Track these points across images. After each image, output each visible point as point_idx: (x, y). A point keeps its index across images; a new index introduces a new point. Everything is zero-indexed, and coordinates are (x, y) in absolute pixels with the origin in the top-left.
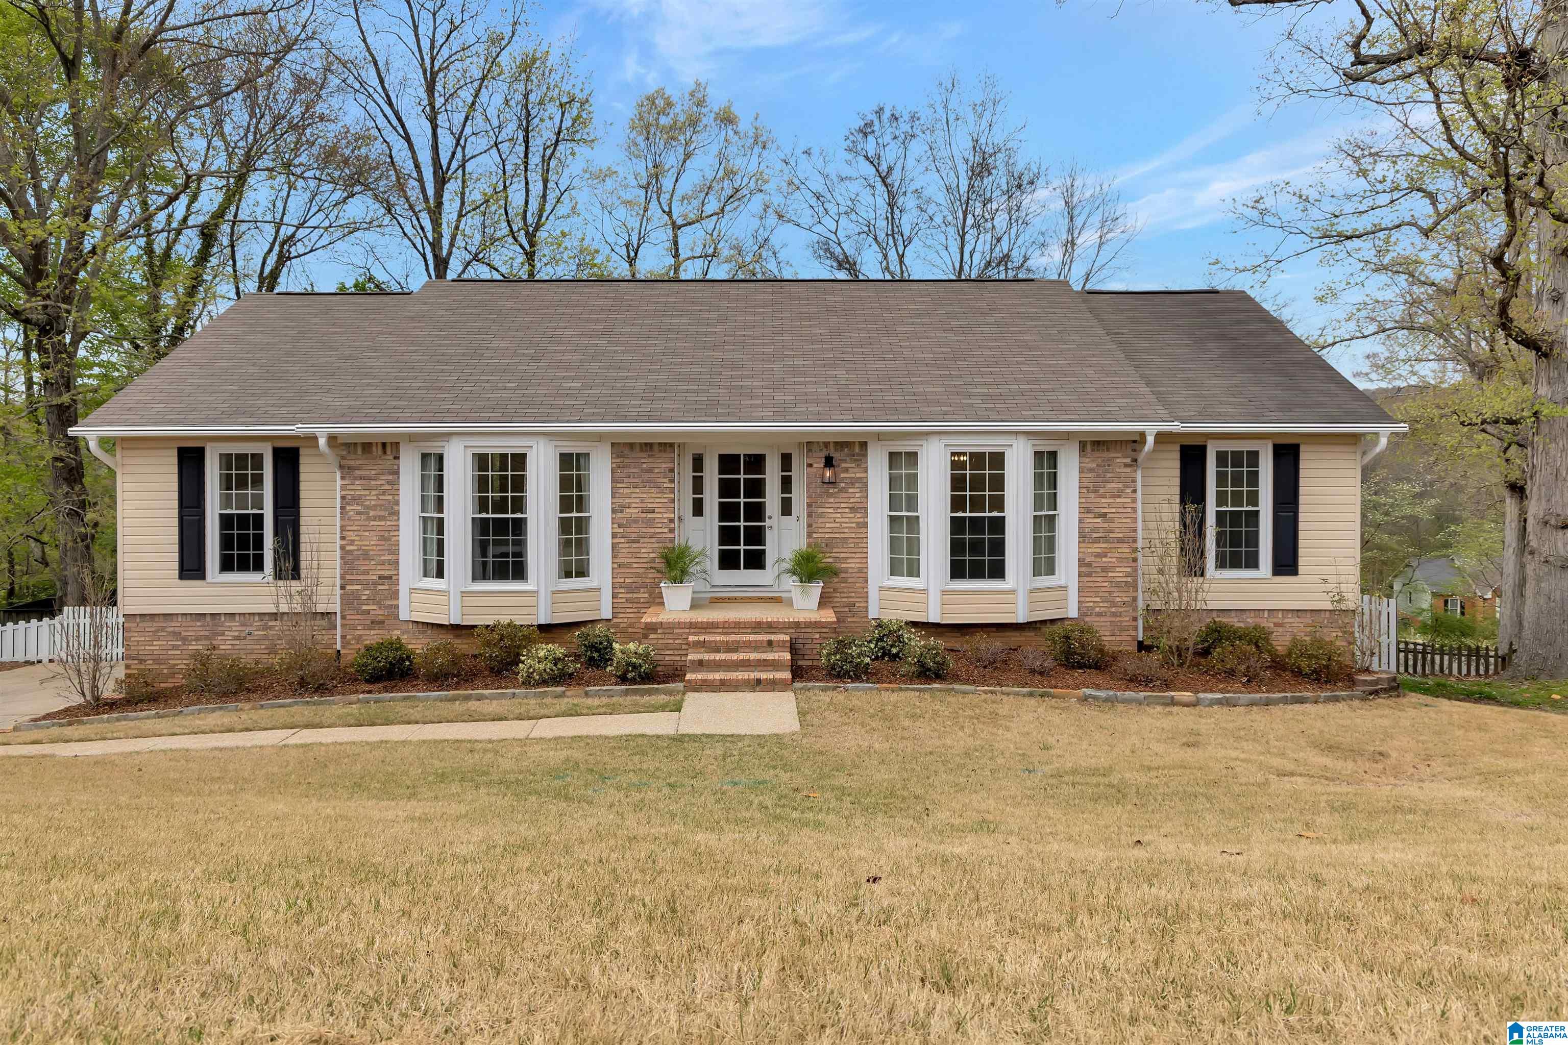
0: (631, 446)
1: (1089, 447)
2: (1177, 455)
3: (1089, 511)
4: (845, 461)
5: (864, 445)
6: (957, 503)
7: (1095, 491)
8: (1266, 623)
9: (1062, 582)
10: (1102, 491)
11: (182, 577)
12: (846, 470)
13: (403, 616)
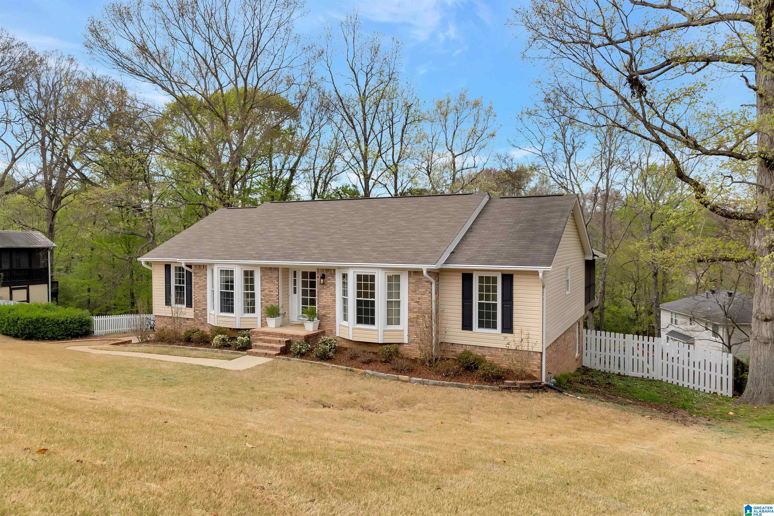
0: (266, 268)
1: (412, 274)
2: (461, 278)
3: (412, 300)
4: (328, 276)
5: (334, 270)
6: (359, 295)
7: (415, 292)
9: (401, 328)
10: (417, 292)
12: (329, 280)
13: (208, 322)
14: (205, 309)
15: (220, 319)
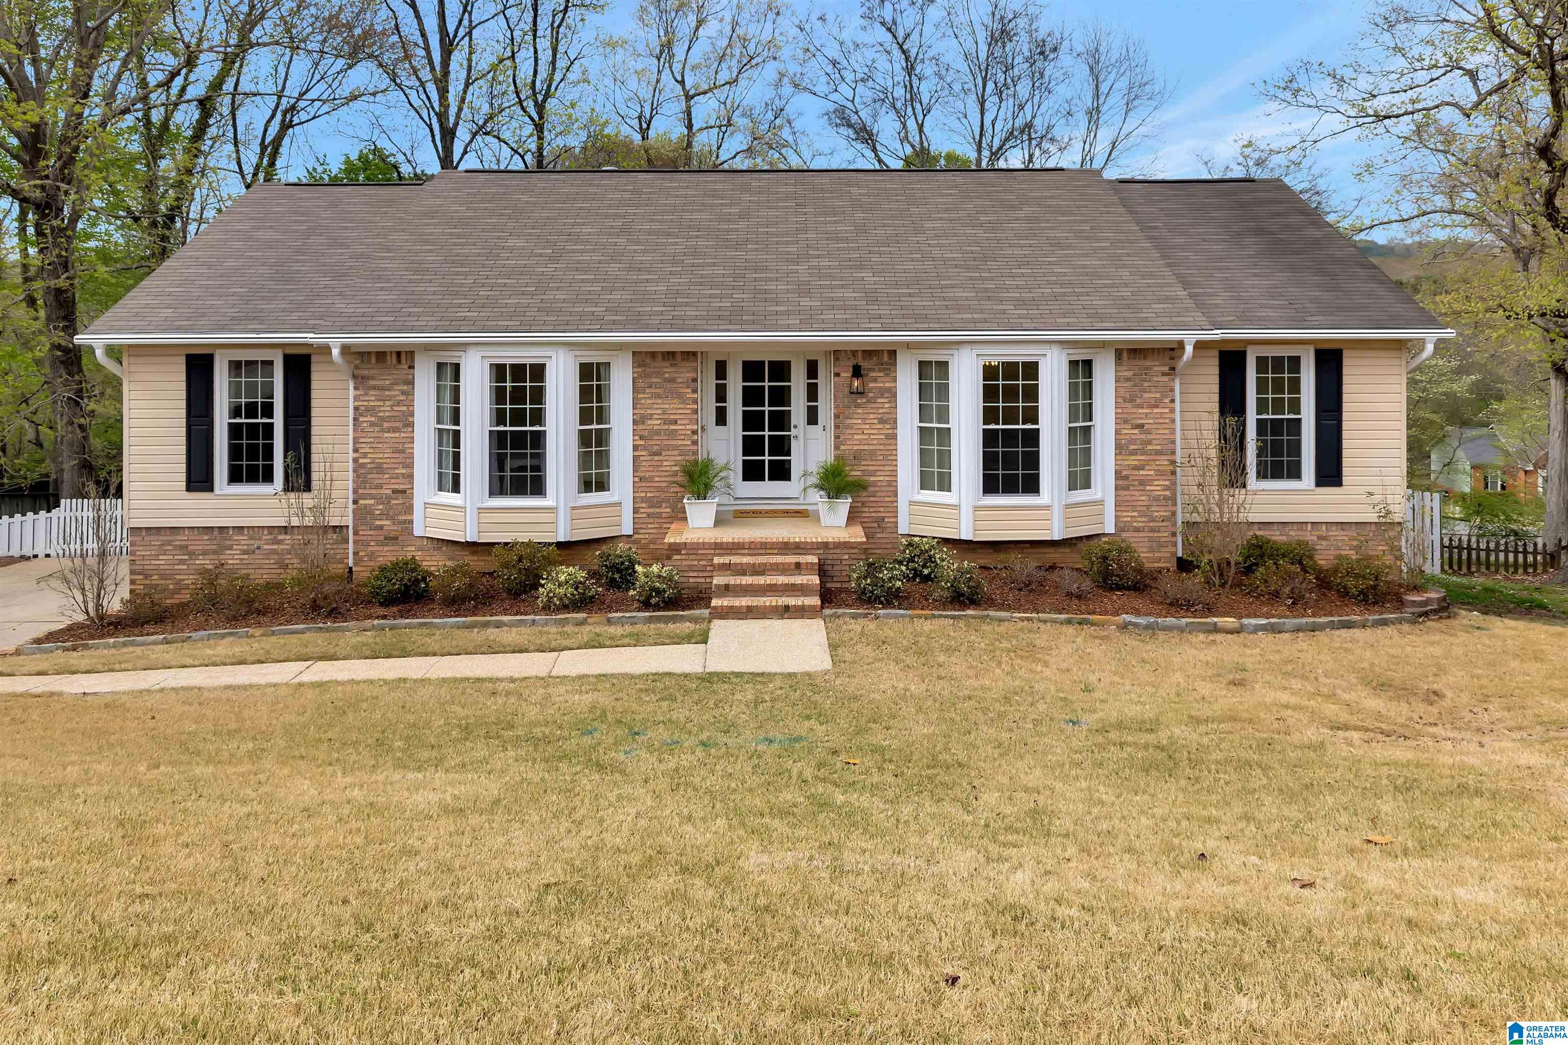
0: (653, 355)
1: (1125, 355)
2: (1216, 362)
3: (1126, 422)
4: (873, 370)
5: (893, 353)
6: (989, 415)
7: (1131, 400)
8: (1310, 537)
9: (1099, 496)
10: (1139, 401)
11: (189, 489)
12: (875, 380)
13: (417, 532)
14: (405, 493)
15: (487, 517)
